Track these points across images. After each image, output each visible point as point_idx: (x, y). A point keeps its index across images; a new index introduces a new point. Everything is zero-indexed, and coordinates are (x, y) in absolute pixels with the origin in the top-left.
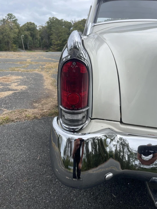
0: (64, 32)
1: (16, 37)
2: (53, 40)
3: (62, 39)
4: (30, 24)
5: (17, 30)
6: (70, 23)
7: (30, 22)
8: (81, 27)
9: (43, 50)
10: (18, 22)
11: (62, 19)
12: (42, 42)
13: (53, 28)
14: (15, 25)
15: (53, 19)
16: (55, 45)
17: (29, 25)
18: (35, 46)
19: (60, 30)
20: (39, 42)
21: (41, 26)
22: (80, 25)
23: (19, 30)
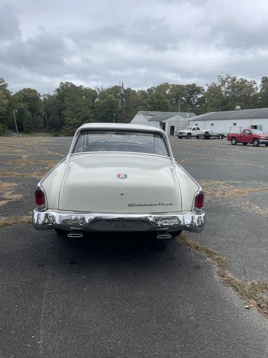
0: (85, 105)
1: (5, 112)
2: (66, 117)
3: (82, 117)
4: (29, 92)
5: (6, 102)
6: (94, 91)
7: (28, 89)
8: (111, 97)
9: (49, 132)
10: (8, 88)
11: (81, 86)
12: (48, 120)
13: (66, 98)
14: (4, 94)
15: (67, 85)
16: (70, 125)
17: (27, 94)
18: (37, 127)
19: (78, 103)
20: (42, 120)
21: (46, 95)
22: (110, 95)
23: (10, 102)
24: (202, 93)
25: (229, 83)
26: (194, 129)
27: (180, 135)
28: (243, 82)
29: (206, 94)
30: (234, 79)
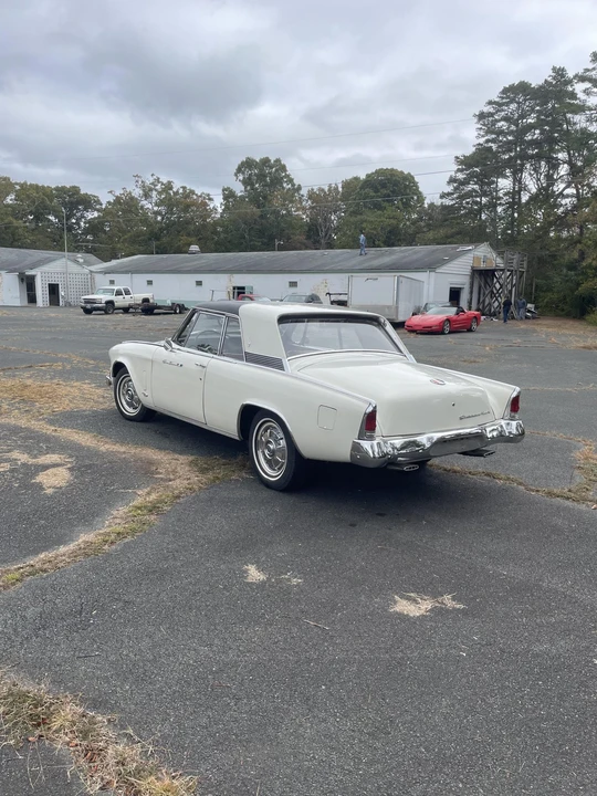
24: (98, 210)
25: (160, 193)
26: (119, 293)
27: (89, 306)
28: (188, 194)
29: (106, 212)
30: (169, 186)
